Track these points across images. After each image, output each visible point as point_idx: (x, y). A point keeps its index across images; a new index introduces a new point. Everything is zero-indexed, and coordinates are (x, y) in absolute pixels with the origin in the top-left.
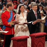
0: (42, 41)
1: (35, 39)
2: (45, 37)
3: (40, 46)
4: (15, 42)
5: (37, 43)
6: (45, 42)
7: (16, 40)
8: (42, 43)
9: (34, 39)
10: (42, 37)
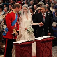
0: (48, 46)
1: (41, 44)
2: (52, 42)
3: (46, 52)
4: (18, 48)
5: (43, 48)
6: (52, 47)
7: (20, 46)
8: (49, 48)
9: (39, 44)
10: (49, 42)
